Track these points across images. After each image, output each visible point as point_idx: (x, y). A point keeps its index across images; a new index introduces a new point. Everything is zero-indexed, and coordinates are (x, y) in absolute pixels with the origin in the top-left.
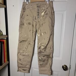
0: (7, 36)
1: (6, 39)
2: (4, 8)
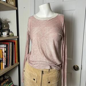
0: (18, 37)
1: (17, 40)
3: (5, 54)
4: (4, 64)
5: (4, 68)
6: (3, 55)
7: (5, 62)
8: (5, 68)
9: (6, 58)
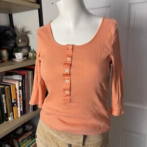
2: (37, 10)
3: (20, 92)
4: (19, 108)
5: (19, 116)
6: (16, 94)
7: (20, 106)
8: (21, 116)
9: (23, 99)
